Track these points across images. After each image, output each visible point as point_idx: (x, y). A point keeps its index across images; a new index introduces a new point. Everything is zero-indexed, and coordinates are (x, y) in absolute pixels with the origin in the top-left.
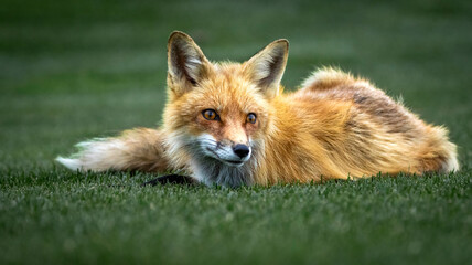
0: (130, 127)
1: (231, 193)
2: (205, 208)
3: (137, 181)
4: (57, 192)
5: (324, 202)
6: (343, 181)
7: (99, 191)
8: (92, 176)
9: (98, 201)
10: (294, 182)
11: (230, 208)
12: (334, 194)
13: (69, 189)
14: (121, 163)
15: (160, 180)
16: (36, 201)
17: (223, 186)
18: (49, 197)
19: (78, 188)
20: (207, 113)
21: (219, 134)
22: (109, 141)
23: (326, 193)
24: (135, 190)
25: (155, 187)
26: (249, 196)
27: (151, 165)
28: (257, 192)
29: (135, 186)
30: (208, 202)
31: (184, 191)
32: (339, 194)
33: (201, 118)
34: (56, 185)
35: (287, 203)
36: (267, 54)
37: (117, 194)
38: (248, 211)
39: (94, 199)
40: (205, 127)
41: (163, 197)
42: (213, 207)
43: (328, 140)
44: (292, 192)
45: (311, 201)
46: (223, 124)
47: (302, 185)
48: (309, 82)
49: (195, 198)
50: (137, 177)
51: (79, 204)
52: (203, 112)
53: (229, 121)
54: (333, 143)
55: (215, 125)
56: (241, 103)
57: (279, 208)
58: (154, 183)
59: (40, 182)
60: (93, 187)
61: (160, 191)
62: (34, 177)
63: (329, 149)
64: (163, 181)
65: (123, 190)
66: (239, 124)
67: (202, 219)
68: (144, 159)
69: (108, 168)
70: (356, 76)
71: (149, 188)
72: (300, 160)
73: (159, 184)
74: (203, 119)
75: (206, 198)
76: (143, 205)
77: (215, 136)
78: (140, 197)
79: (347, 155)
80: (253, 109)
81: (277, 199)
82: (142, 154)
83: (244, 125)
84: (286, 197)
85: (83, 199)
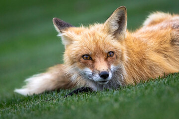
0: (52, 65)
1: (115, 92)
2: (102, 103)
3: (62, 95)
4: (19, 109)
5: (168, 88)
6: (176, 74)
7: (42, 105)
8: (36, 97)
9: (42, 110)
10: (149, 79)
11: (116, 100)
12: (172, 82)
13: (25, 106)
14: (51, 86)
15: (74, 92)
16: (7, 116)
17: (110, 89)
18: (14, 113)
19: (30, 105)
20: (85, 56)
21: (93, 67)
22: (42, 75)
23: (168, 82)
24: (61, 100)
25: (73, 96)
26: (125, 92)
27: (68, 84)
28: (130, 88)
29: (61, 98)
30: (103, 99)
31: (89, 96)
32: (175, 82)
33: (82, 60)
34: (17, 106)
35: (147, 91)
36: (114, 16)
37: (52, 104)
38: (126, 100)
39: (40, 109)
40: (85, 65)
41: (78, 101)
42: (107, 102)
43: (164, 52)
44: (149, 85)
45: (160, 88)
46: (94, 61)
47: (154, 80)
48: (147, 22)
49: (95, 99)
50: (61, 93)
51: (32, 114)
52: (83, 56)
53: (97, 59)
54: (167, 53)
55: (90, 62)
56: (102, 48)
57: (143, 95)
58: (71, 94)
59: (8, 105)
60: (38, 102)
61: (75, 98)
62: (4, 103)
63: (165, 57)
64: (76, 92)
65: (55, 101)
66: (102, 59)
67: (102, 109)
68: (63, 82)
69: (44, 90)
70: (172, 14)
71: (69, 98)
72: (150, 67)
73: (74, 94)
74: (83, 60)
75: (101, 97)
76: (67, 108)
77: (91, 68)
78: (65, 103)
79: (176, 59)
80: (111, 49)
81: (141, 90)
82: (62, 79)
83: (106, 60)
84: (146, 88)
85: (33, 110)
